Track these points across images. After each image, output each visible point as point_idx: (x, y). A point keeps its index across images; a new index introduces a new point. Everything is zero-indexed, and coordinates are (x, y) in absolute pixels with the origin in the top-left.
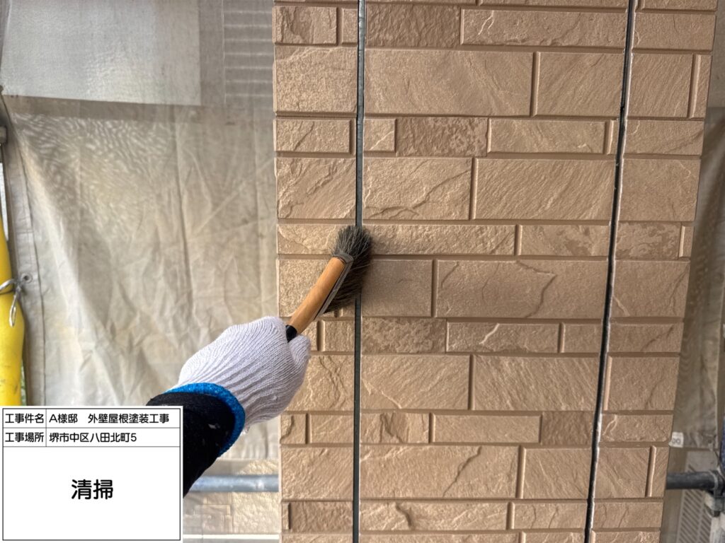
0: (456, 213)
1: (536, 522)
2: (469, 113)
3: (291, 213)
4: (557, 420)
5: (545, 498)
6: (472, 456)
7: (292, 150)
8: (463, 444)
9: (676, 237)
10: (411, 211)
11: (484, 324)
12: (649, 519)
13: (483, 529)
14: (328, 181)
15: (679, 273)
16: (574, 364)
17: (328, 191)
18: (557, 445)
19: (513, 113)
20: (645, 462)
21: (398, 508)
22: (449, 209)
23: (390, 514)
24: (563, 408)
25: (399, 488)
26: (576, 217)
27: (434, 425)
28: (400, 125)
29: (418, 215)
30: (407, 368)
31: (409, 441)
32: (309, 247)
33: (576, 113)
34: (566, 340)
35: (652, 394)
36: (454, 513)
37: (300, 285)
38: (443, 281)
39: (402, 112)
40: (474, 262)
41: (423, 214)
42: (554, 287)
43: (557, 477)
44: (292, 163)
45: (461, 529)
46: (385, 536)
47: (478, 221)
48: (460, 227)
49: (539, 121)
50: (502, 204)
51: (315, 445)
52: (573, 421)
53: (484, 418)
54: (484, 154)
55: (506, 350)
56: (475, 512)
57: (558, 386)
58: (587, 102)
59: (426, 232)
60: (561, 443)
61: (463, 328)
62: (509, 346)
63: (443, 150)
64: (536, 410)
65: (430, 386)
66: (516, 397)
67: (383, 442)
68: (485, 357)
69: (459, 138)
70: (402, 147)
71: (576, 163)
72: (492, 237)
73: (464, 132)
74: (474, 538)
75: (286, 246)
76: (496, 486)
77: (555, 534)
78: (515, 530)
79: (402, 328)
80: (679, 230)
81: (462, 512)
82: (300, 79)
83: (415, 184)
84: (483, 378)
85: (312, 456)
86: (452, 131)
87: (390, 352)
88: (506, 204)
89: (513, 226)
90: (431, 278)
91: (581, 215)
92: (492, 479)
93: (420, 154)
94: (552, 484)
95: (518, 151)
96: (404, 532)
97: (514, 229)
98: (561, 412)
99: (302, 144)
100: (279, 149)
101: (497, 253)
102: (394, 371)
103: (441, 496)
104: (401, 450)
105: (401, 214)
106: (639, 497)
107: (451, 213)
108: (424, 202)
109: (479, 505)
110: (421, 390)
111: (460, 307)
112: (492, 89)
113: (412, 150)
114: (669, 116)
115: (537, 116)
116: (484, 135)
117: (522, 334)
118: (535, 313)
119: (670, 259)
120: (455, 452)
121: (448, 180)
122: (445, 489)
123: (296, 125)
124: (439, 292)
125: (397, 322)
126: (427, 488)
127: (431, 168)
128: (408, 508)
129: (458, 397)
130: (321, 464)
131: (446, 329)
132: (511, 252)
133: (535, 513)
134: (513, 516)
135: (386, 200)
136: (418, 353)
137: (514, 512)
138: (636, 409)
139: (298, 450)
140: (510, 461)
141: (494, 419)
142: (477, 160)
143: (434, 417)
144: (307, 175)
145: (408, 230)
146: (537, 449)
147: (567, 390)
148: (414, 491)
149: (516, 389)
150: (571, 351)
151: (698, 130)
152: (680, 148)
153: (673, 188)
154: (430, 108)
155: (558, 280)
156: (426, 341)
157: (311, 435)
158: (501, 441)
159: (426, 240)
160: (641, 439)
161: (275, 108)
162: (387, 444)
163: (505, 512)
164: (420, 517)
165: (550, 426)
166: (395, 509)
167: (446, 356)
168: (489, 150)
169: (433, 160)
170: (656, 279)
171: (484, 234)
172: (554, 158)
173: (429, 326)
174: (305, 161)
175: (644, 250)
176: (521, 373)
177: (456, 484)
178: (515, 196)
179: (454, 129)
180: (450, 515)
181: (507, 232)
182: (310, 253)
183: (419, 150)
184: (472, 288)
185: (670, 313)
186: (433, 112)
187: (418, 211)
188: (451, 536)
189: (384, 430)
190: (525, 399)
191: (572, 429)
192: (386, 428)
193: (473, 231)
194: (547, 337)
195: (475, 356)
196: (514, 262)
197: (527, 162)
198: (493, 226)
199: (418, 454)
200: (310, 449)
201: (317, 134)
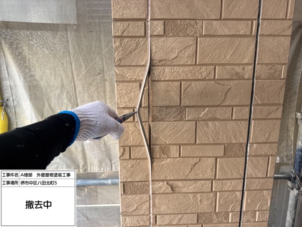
0: (190, 62)
1: (223, 188)
2: (195, 18)
3: (120, 63)
4: (231, 147)
5: (226, 178)
6: (197, 162)
7: (120, 35)
8: (193, 157)
9: (280, 70)
10: (171, 61)
11: (201, 108)
12: (268, 186)
13: (202, 191)
14: (136, 49)
15: (281, 85)
16: (238, 124)
17: (136, 53)
18: (231, 157)
19: (213, 18)
20: (266, 163)
21: (167, 184)
22: (187, 59)
23: (164, 186)
24: (234, 142)
25: (168, 175)
26: (239, 62)
27: (181, 150)
28: (166, 23)
29: (174, 63)
30: (170, 127)
31: (171, 157)
32: (128, 78)
33: (239, 18)
34: (235, 114)
35: (269, 135)
36: (190, 185)
37: (125, 94)
38: (185, 91)
39: (166, 18)
40: (197, 82)
41: (176, 62)
42: (230, 92)
43: (231, 170)
44: (120, 41)
45: (193, 192)
46: (162, 195)
47: (199, 65)
48: (192, 68)
49: (224, 21)
50: (209, 57)
51: (133, 159)
52: (238, 147)
53: (201, 146)
54: (202, 36)
55: (210, 119)
56: (198, 185)
57: (231, 132)
58: (244, 12)
59: (177, 70)
60: (233, 156)
61: (193, 110)
62: (212, 117)
63: (184, 34)
64: (223, 143)
65: (180, 134)
66: (214, 138)
67: (161, 157)
68: (202, 122)
69: (191, 29)
70: (167, 33)
71: (239, 39)
72: (205, 71)
73: (193, 26)
74: (198, 195)
75: (119, 77)
76: (207, 174)
77: (230, 192)
78: (215, 191)
79: (168, 111)
80: (281, 67)
81: (193, 185)
82: (123, 4)
83: (172, 49)
84: (201, 130)
85: (132, 164)
86: (188, 26)
87: (163, 121)
88: (211, 57)
89: (214, 67)
90: (180, 90)
91: (241, 61)
92: (205, 171)
93: (175, 36)
94: (229, 173)
95: (215, 34)
96: (170, 193)
97: (214, 68)
98: (232, 144)
99: (124, 33)
100: (115, 35)
101: (207, 78)
102: (165, 129)
103: (185, 178)
104: (168, 160)
105: (167, 63)
106: (264, 177)
107: (188, 62)
108: (176, 57)
109: (200, 182)
110: (176, 136)
111: (192, 101)
112: (204, 7)
113: (171, 34)
114: (278, 18)
115: (223, 19)
116: (201, 28)
117: (217, 112)
118: (222, 103)
119: (277, 79)
120: (190, 161)
121: (187, 47)
122: (186, 175)
123: (122, 24)
124: (183, 95)
125: (166, 109)
126: (179, 175)
127: (179, 42)
128: (171, 184)
129: (191, 138)
130: (136, 167)
131: (186, 111)
132: (213, 78)
133: (222, 185)
134: (214, 186)
135: (160, 56)
136: (174, 121)
137: (214, 184)
138: (263, 141)
139: (127, 161)
140: (212, 163)
141: (205, 147)
142: (199, 38)
143: (181, 147)
144: (127, 46)
145: (170, 69)
146: (223, 159)
147: (235, 134)
148: (174, 176)
149: (215, 135)
150: (237, 118)
151: (290, 24)
152: (282, 32)
153: (279, 49)
154: (178, 16)
155: (232, 89)
156: (178, 116)
157: (132, 155)
158: (208, 156)
159: (178, 74)
160: (265, 153)
161: (113, 17)
162: (162, 158)
163: (210, 184)
164: (176, 187)
165: (228, 149)
166: (166, 184)
167: (186, 122)
168: (203, 34)
169: (180, 38)
170: (272, 88)
171: (202, 70)
172: (230, 37)
173: (179, 110)
174: (126, 40)
175: (267, 75)
176: (217, 128)
177: (190, 173)
178: (214, 53)
179: (189, 25)
180: (188, 186)
181: (211, 69)
182: (129, 80)
183: (174, 34)
184: (197, 93)
185: (277, 102)
186: (180, 18)
187: (174, 61)
188: (189, 195)
189: (161, 152)
190: (218, 138)
191: (237, 150)
192: (162, 152)
193: (197, 69)
194: (227, 113)
195: (197, 122)
196: (214, 82)
197: (219, 39)
198: (205, 67)
199: (175, 162)
200: (131, 161)
201: (130, 28)
